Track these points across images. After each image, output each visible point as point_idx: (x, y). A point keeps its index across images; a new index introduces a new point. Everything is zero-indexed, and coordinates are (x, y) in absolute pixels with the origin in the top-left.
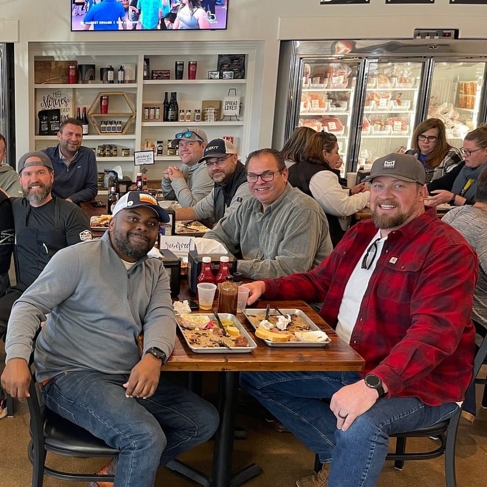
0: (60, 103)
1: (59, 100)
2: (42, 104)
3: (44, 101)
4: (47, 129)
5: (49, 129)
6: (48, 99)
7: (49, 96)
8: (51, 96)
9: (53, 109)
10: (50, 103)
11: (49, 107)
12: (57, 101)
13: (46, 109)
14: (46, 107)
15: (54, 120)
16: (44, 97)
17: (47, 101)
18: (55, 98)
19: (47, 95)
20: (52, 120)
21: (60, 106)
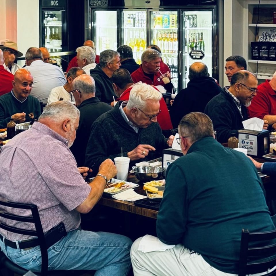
0: (274, 37)
1: (273, 35)
2: (261, 38)
3: (263, 35)
4: (257, 55)
5: (259, 55)
6: (266, 34)
7: (267, 32)
8: (268, 32)
9: (268, 41)
10: (267, 37)
11: (266, 40)
12: (272, 36)
13: (264, 41)
14: (264, 40)
15: (263, 49)
16: (264, 33)
17: (265, 36)
18: (271, 34)
19: (266, 32)
20: (262, 49)
21: (273, 40)
